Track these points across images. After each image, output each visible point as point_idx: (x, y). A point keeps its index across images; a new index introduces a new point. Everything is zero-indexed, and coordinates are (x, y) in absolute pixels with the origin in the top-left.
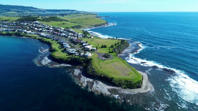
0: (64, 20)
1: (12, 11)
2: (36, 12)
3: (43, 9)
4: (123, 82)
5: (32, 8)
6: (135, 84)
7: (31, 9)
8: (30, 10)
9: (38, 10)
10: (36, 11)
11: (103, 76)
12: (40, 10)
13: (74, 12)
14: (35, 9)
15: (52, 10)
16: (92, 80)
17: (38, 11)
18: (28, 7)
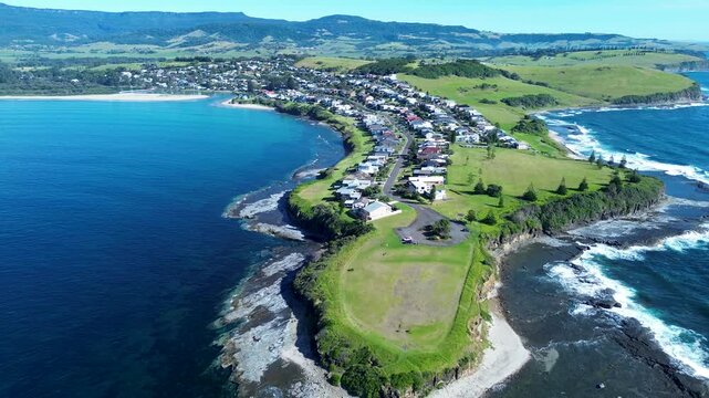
0: (505, 74)
1: (400, 41)
2: (468, 45)
3: (496, 34)
4: (349, 351)
5: (462, 29)
6: (383, 379)
7: (457, 34)
8: (453, 36)
9: (478, 37)
10: (470, 39)
11: (318, 302)
12: (484, 38)
13: (611, 41)
14: (471, 35)
15: (525, 35)
16: (286, 306)
17: (477, 41)
18: (449, 29)
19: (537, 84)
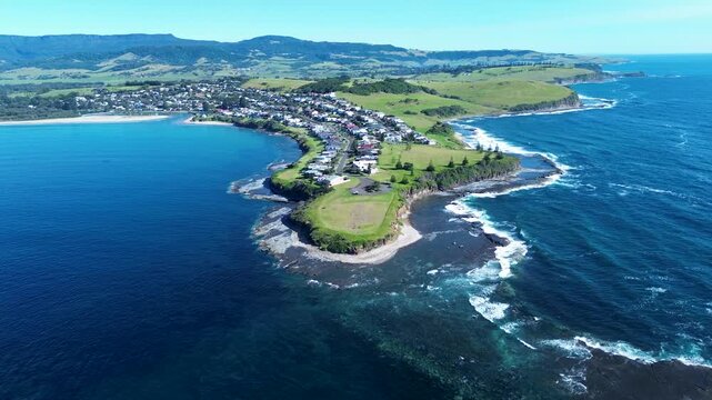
0: (425, 89)
1: (332, 60)
2: (397, 63)
3: (422, 52)
4: (329, 237)
5: (390, 48)
7: (386, 53)
8: (383, 54)
9: (405, 55)
10: (400, 58)
11: (308, 222)
12: (412, 56)
13: (526, 56)
14: (399, 53)
16: (288, 228)
18: (378, 48)
19: (452, 97)
